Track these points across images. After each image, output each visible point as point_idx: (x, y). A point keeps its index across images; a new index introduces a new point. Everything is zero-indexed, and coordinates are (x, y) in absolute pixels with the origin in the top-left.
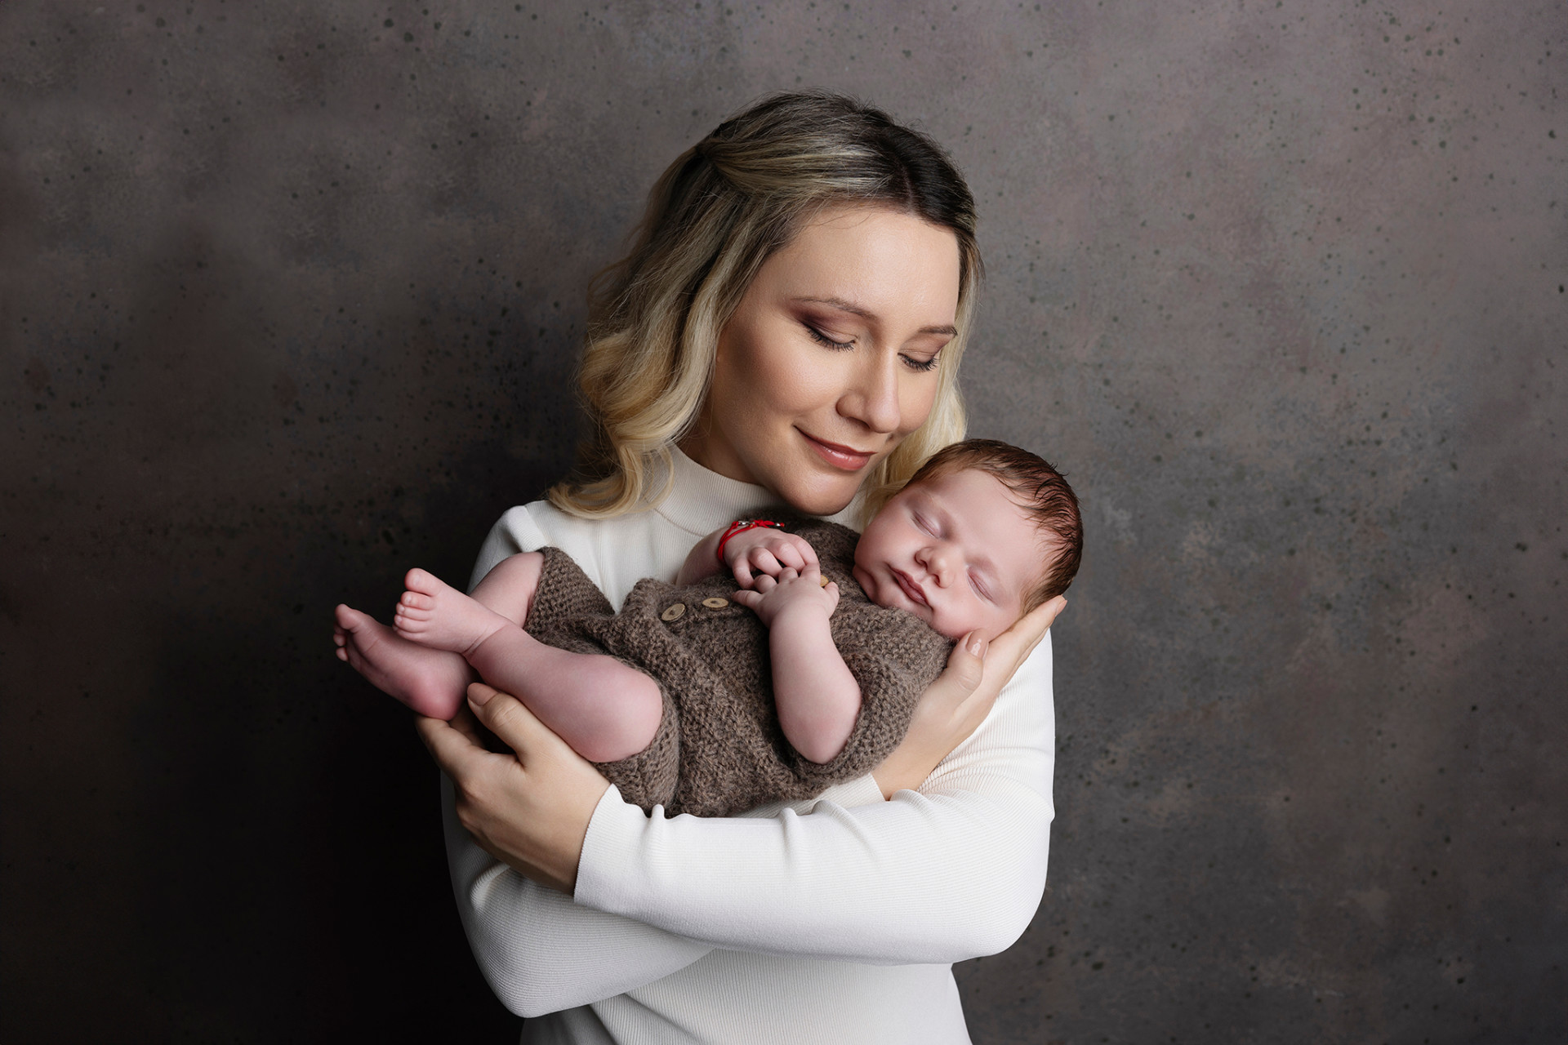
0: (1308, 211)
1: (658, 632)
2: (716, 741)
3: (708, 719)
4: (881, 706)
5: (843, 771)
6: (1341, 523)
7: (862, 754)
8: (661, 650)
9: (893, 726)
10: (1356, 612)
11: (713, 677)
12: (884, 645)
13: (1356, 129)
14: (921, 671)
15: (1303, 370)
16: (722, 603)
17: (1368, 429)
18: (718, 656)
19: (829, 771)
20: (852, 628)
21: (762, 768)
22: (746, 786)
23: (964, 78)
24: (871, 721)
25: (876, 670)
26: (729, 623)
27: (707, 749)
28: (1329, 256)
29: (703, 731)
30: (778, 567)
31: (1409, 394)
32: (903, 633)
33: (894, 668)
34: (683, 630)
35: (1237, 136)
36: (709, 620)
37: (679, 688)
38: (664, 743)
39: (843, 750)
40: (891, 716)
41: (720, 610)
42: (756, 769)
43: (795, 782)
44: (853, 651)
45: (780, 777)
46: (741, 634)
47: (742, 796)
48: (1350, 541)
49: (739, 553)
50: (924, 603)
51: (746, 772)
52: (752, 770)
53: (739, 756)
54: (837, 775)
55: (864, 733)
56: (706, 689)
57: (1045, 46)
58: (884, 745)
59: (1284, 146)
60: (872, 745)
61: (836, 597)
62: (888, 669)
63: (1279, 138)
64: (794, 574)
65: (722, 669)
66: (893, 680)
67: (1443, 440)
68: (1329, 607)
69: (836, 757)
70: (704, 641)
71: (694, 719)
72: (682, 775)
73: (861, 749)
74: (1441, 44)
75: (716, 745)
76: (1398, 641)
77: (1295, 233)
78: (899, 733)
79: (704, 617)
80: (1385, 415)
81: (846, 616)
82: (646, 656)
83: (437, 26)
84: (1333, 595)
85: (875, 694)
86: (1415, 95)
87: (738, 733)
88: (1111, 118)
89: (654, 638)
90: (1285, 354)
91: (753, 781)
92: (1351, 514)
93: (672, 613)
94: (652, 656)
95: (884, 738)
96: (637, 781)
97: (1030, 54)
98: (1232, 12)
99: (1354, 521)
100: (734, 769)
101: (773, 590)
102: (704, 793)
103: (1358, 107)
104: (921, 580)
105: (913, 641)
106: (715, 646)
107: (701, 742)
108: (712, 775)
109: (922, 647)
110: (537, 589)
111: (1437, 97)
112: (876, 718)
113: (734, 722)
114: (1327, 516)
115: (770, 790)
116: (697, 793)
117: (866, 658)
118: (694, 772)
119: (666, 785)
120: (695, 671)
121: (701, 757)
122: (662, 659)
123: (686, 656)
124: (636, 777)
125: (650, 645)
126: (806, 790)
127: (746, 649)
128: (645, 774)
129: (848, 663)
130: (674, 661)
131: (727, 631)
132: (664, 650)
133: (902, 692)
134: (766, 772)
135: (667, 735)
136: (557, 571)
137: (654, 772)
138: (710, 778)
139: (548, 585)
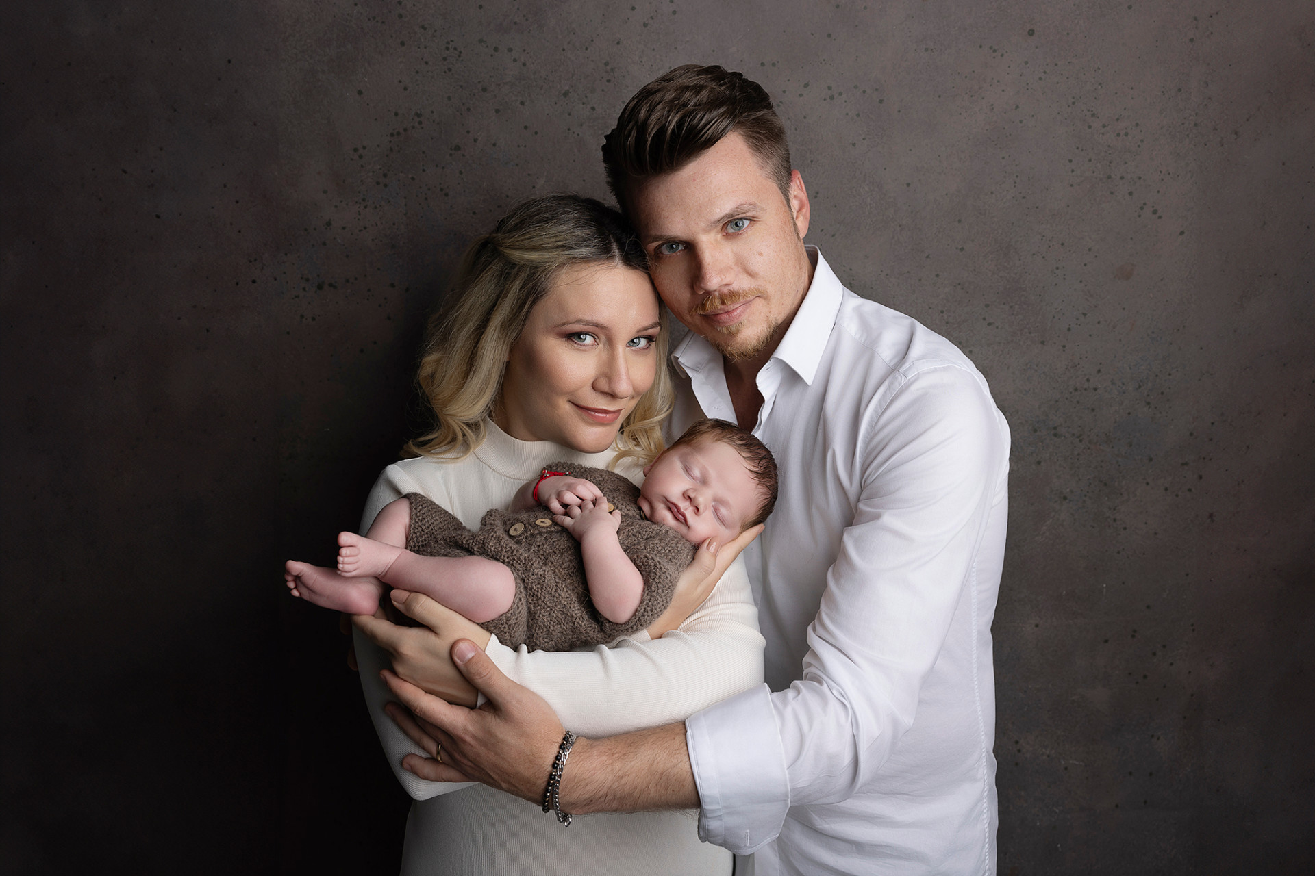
0: (1042, 239)
1: (507, 542)
2: (549, 607)
3: (543, 593)
4: (658, 586)
5: (635, 627)
6: (1072, 443)
7: (646, 617)
8: (510, 552)
9: (664, 598)
10: (1084, 501)
11: (544, 568)
12: (656, 548)
13: (1072, 185)
14: (679, 563)
15: (1043, 343)
16: (548, 522)
17: (1088, 380)
18: (549, 554)
19: (626, 628)
20: (636, 536)
21: (579, 623)
22: (568, 635)
23: (812, 161)
24: (651, 596)
25: (653, 564)
26: (554, 535)
27: (542, 612)
28: (1057, 268)
29: (540, 601)
30: (579, 501)
31: (1115, 357)
32: (667, 540)
33: (664, 562)
34: (524, 540)
35: (992, 193)
36: (540, 534)
37: (523, 576)
38: (519, 605)
39: (634, 615)
40: (663, 592)
41: (547, 527)
42: (574, 624)
43: (598, 631)
44: (636, 552)
45: (590, 629)
46: (563, 543)
47: (565, 641)
48: (1079, 454)
49: (550, 495)
50: (683, 521)
51: (568, 626)
52: (572, 625)
53: (563, 616)
54: (630, 630)
55: (647, 604)
56: (541, 575)
57: (864, 139)
58: (659, 610)
59: (1024, 198)
60: (652, 611)
61: (619, 519)
62: (660, 563)
63: (1020, 193)
64: (591, 506)
65: (553, 563)
66: (663, 569)
67: (1140, 387)
68: (1065, 498)
69: (630, 620)
70: (539, 546)
71: (534, 594)
72: (529, 628)
73: (646, 613)
74: (1126, 129)
75: (548, 609)
76: (1115, 520)
77: (1034, 254)
78: (667, 602)
79: (537, 532)
80: (1099, 371)
81: (630, 529)
82: (501, 556)
83: (475, 141)
84: (1068, 490)
85: (654, 579)
86: (1110, 162)
87: (563, 602)
88: (908, 185)
89: (505, 545)
90: (1030, 333)
91: (572, 632)
92: (1078, 437)
93: (515, 530)
94: (504, 556)
95: (659, 606)
96: (505, 630)
97: (854, 145)
98: (986, 113)
99: (1081, 441)
100: (560, 624)
101: (579, 517)
102: (541, 639)
103: (1073, 171)
104: (686, 509)
105: (674, 545)
106: (547, 549)
107: (539, 607)
108: (546, 627)
109: (679, 549)
110: (411, 519)
111: (1126, 163)
112: (655, 594)
113: (560, 595)
114: (1063, 438)
115: (583, 637)
116: (536, 638)
117: (646, 557)
118: (535, 625)
119: (520, 632)
120: (532, 564)
121: (539, 616)
122: (511, 558)
123: (526, 555)
124: (505, 628)
125: (502, 550)
126: (605, 637)
127: (567, 551)
128: (510, 625)
129: (634, 561)
130: (519, 559)
131: (554, 540)
132: (512, 553)
133: (669, 576)
134: (581, 626)
135: (520, 600)
136: (420, 507)
137: (515, 624)
138: (545, 630)
139: (418, 517)
